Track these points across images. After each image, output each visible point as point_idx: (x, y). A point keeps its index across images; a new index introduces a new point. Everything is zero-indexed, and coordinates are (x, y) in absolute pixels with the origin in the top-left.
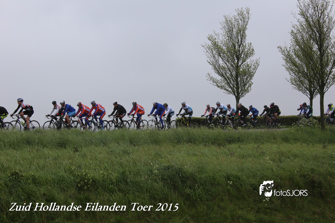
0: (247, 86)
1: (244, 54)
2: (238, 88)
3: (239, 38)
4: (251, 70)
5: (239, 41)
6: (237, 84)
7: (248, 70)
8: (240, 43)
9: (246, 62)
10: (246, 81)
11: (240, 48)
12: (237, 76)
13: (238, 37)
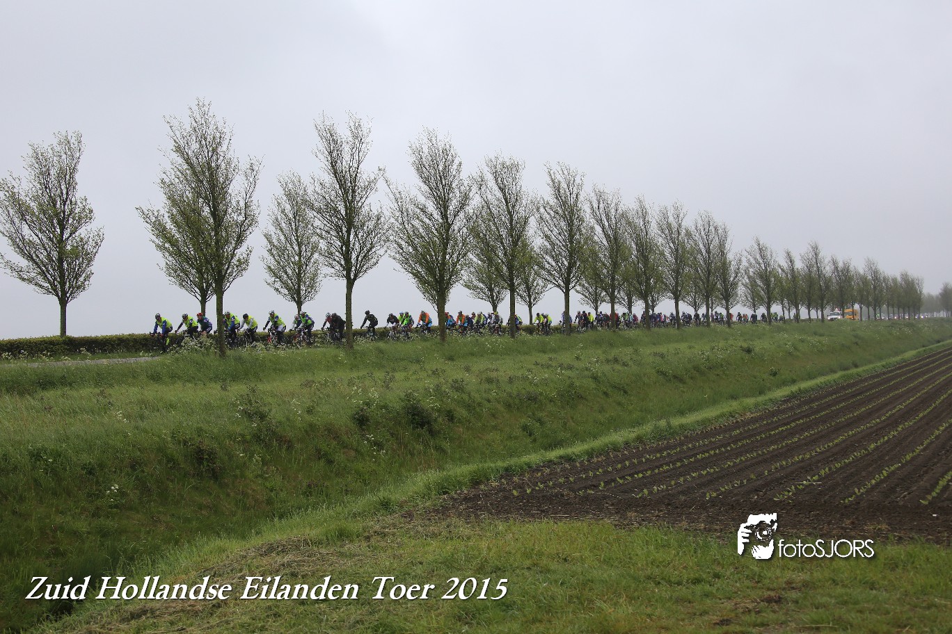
0: (81, 279)
1: (74, 219)
2: (63, 284)
3: (63, 187)
4: (89, 247)
5: (62, 193)
6: (62, 276)
7: (83, 248)
8: (65, 196)
9: (77, 234)
10: (78, 270)
11: (66, 207)
12: (61, 260)
13: (60, 184)
